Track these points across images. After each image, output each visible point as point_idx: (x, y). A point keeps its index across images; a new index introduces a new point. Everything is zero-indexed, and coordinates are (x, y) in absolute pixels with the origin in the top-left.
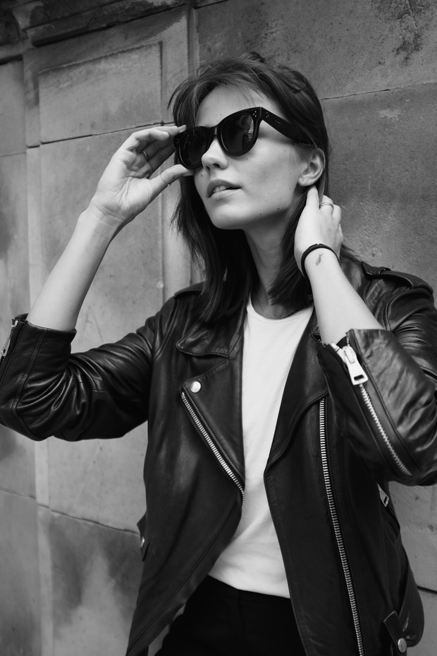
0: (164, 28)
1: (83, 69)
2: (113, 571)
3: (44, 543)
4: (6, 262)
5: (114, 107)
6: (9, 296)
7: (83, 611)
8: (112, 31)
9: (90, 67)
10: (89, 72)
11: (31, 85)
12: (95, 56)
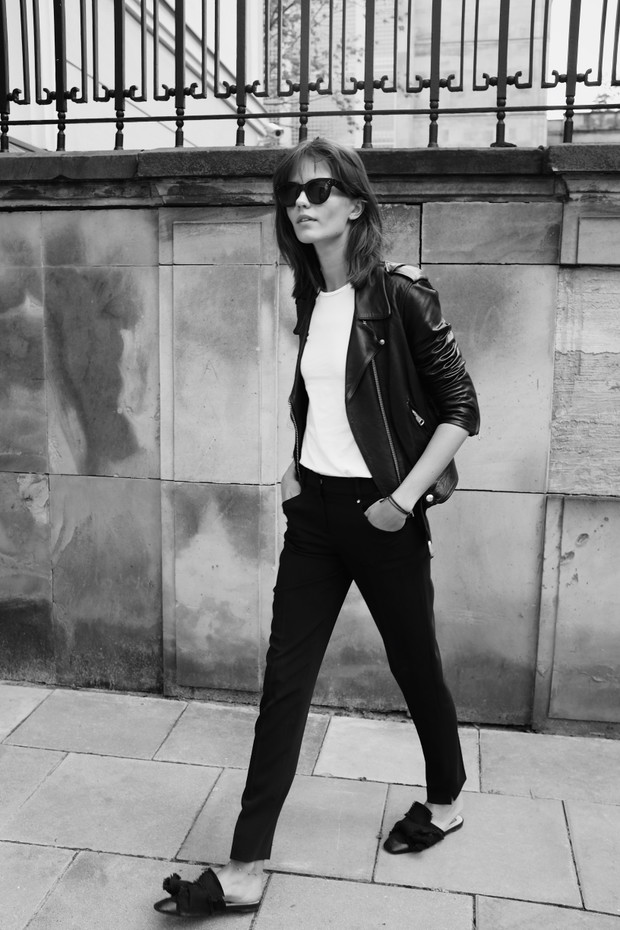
0: (261, 215)
1: (208, 227)
2: (222, 509)
3: (165, 503)
4: (133, 332)
5: (229, 252)
6: (135, 354)
7: (198, 537)
8: (228, 209)
9: (213, 227)
10: (212, 230)
11: (164, 228)
12: (215, 221)
